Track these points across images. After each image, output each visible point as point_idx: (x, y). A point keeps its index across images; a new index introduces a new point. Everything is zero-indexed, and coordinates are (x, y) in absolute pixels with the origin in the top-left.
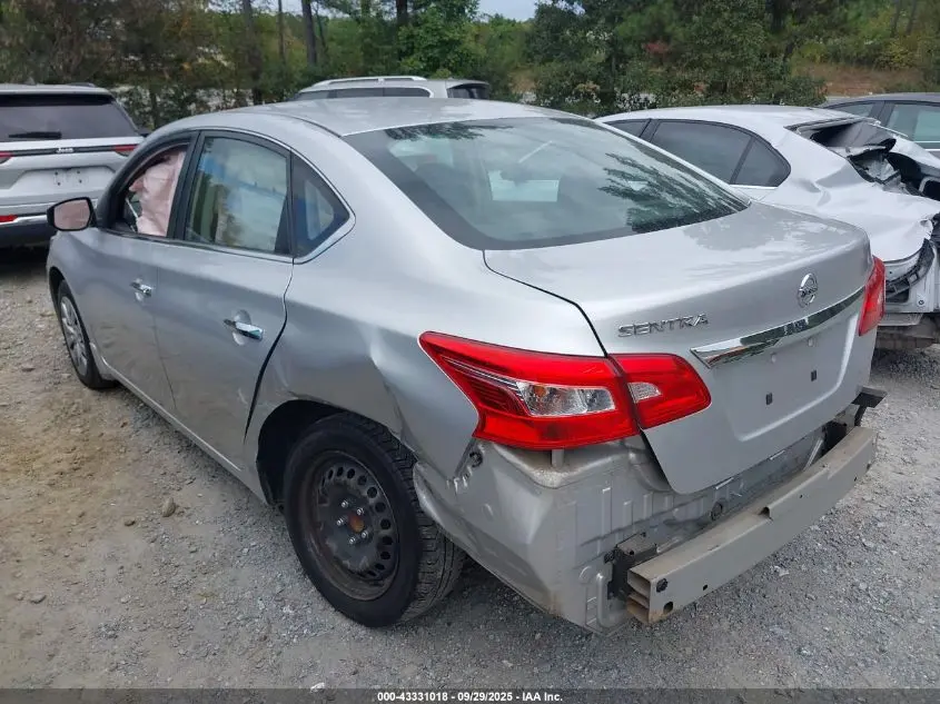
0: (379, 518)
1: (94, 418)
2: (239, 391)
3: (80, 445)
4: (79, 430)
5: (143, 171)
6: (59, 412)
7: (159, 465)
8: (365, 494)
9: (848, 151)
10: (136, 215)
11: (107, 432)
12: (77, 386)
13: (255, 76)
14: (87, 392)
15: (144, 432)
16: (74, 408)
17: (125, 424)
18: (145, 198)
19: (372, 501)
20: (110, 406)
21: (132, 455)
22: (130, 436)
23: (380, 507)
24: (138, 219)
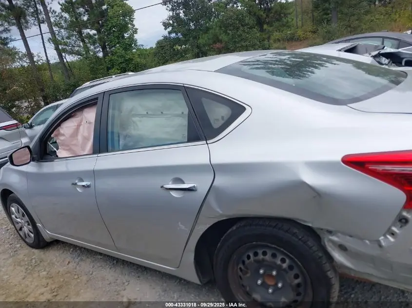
0: (292, 274)
1: (49, 264)
2: (180, 223)
3: (50, 281)
4: (45, 273)
5: (59, 125)
6: (27, 266)
7: (103, 279)
8: (279, 262)
9: (370, 54)
10: (55, 149)
11: (61, 270)
12: (27, 250)
13: (42, 90)
14: (36, 251)
15: (82, 263)
16: (34, 261)
17: (69, 262)
18: (60, 140)
19: (285, 266)
20: (53, 255)
21: (84, 278)
22: (76, 268)
23: (291, 268)
24: (57, 151)
